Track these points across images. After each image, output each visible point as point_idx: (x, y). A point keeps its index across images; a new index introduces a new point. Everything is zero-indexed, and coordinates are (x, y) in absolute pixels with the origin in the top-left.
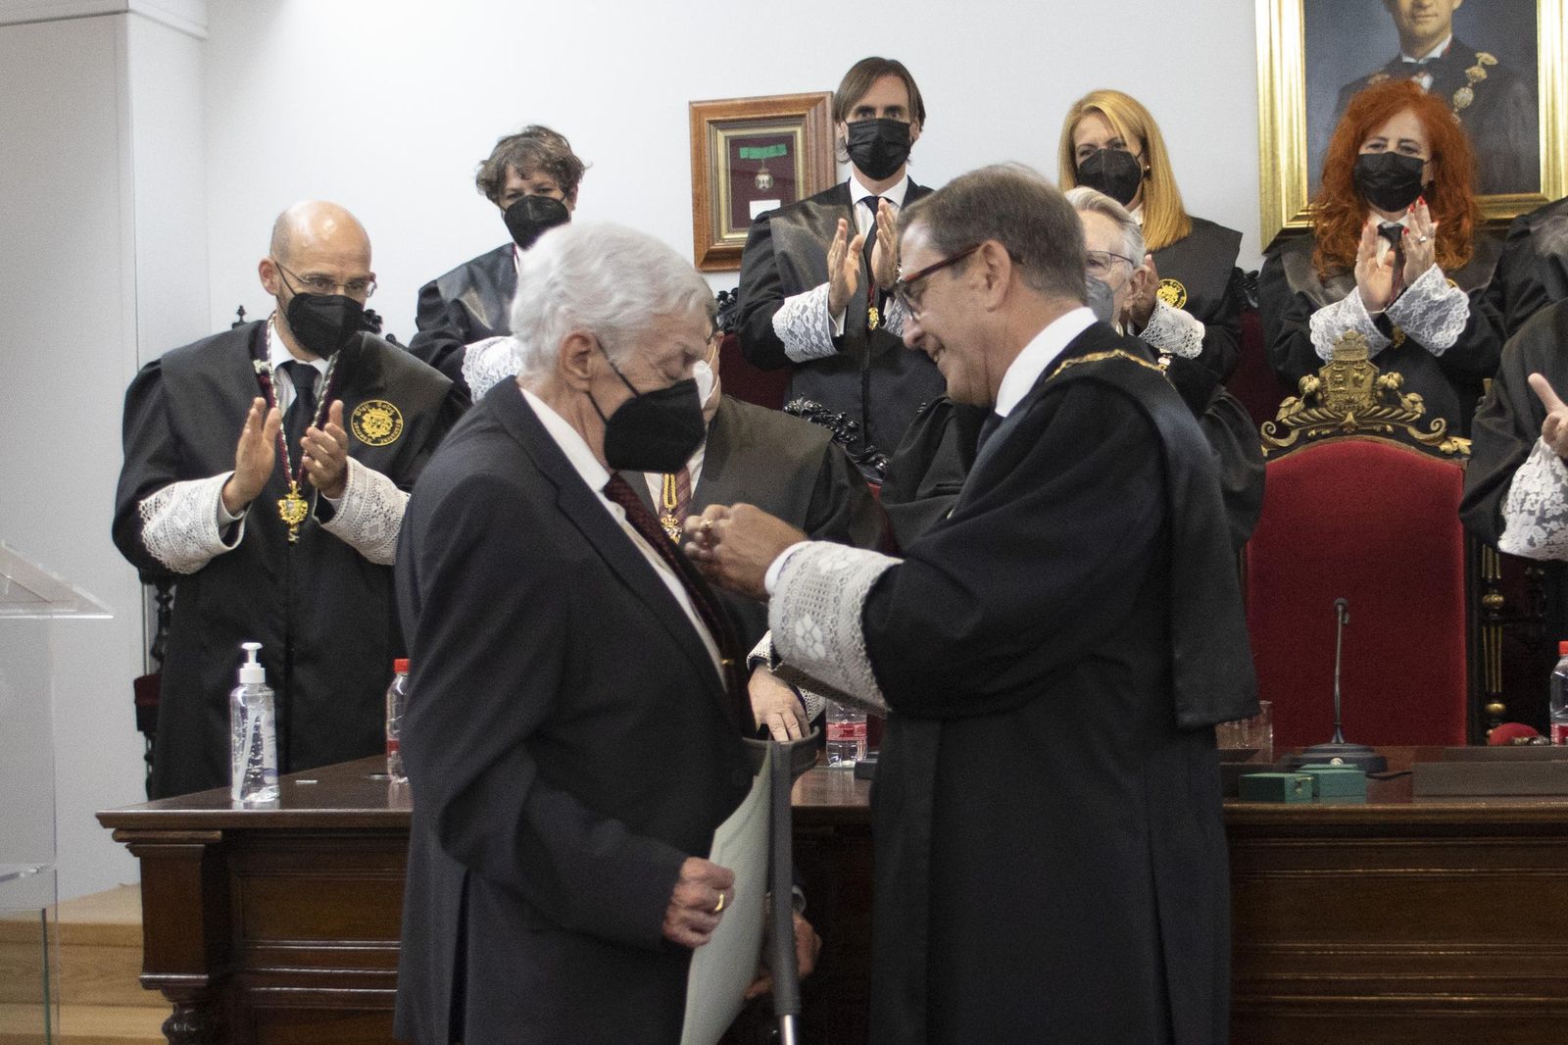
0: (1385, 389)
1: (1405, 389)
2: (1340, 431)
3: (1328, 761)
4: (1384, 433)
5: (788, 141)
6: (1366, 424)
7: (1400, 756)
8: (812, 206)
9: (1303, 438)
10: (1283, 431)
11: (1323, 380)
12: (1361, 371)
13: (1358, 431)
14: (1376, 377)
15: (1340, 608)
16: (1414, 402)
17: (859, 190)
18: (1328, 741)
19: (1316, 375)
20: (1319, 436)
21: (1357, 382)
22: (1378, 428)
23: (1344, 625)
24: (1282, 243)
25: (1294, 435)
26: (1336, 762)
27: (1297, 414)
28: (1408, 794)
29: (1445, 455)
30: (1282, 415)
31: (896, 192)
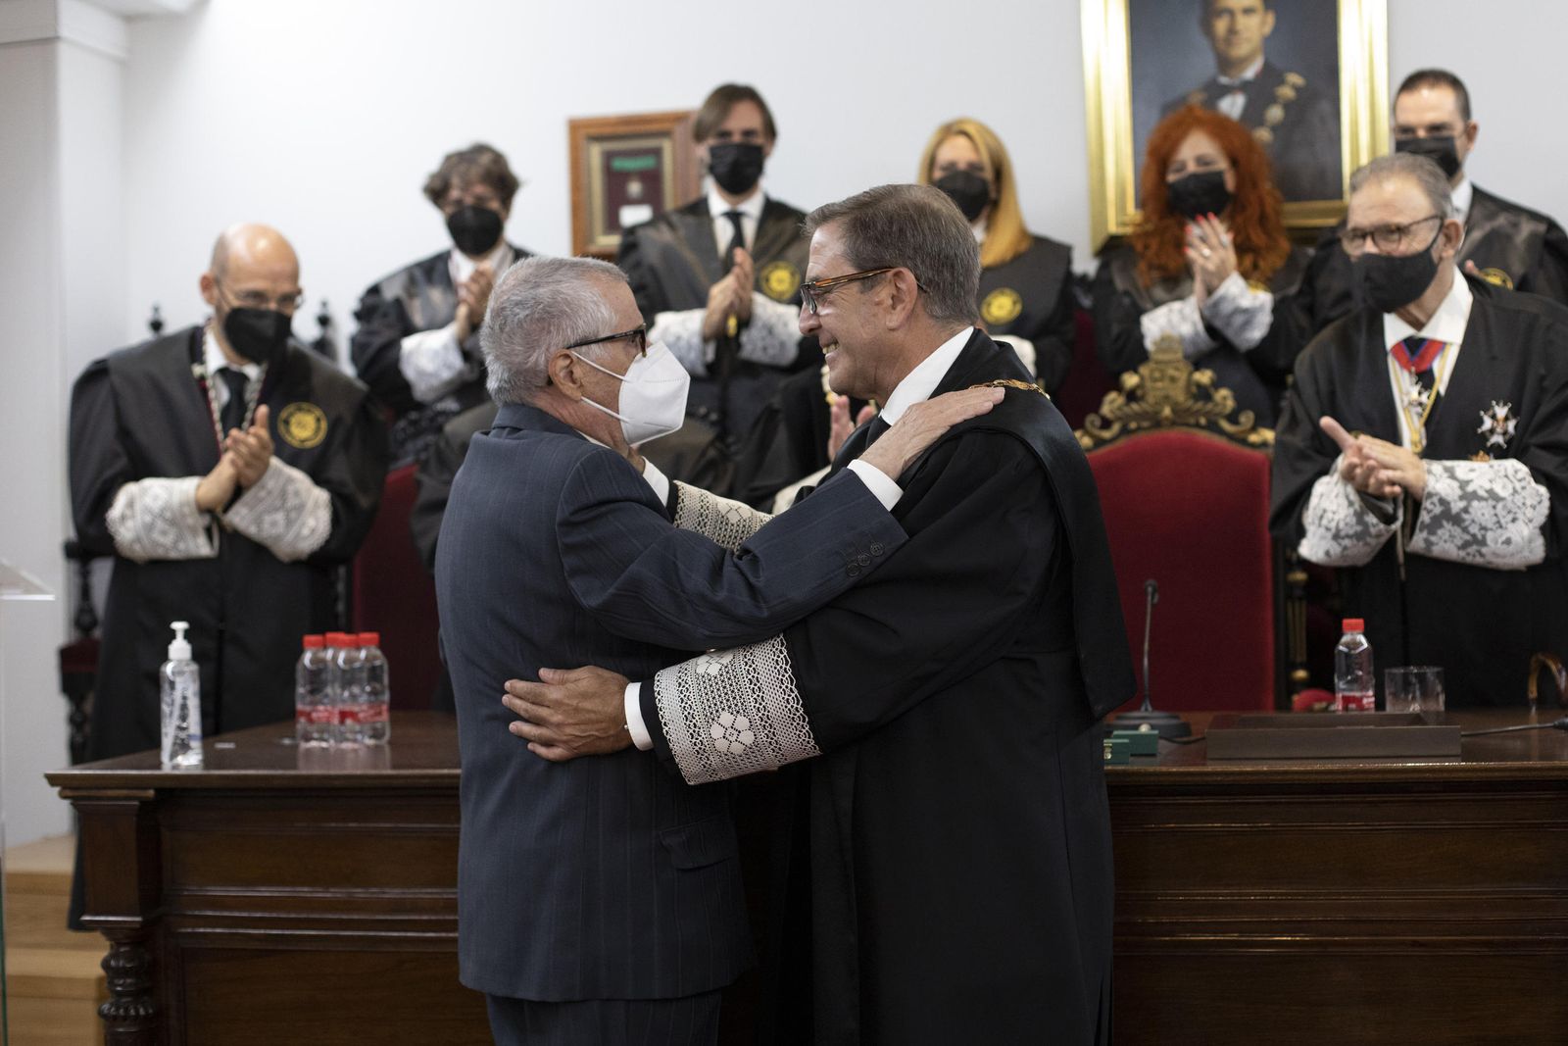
0: (1199, 386)
1: (1217, 384)
2: (1157, 423)
3: (1136, 727)
4: (1198, 425)
5: (657, 153)
6: (1181, 417)
7: (1201, 721)
8: (675, 218)
9: (1125, 431)
10: (1106, 424)
11: (1142, 378)
12: (1177, 369)
13: (1173, 423)
14: (1190, 374)
15: (1150, 589)
16: (1225, 398)
17: (718, 204)
18: (1137, 708)
19: (1136, 371)
20: (1139, 429)
21: (1173, 380)
22: (1192, 421)
23: (1153, 606)
24: (1111, 249)
25: (1116, 427)
26: (1144, 729)
27: (1119, 409)
28: (1204, 758)
29: (1253, 446)
30: (1106, 409)
31: (752, 207)
